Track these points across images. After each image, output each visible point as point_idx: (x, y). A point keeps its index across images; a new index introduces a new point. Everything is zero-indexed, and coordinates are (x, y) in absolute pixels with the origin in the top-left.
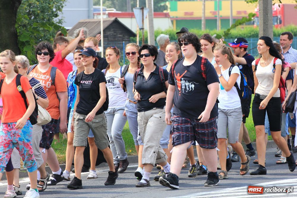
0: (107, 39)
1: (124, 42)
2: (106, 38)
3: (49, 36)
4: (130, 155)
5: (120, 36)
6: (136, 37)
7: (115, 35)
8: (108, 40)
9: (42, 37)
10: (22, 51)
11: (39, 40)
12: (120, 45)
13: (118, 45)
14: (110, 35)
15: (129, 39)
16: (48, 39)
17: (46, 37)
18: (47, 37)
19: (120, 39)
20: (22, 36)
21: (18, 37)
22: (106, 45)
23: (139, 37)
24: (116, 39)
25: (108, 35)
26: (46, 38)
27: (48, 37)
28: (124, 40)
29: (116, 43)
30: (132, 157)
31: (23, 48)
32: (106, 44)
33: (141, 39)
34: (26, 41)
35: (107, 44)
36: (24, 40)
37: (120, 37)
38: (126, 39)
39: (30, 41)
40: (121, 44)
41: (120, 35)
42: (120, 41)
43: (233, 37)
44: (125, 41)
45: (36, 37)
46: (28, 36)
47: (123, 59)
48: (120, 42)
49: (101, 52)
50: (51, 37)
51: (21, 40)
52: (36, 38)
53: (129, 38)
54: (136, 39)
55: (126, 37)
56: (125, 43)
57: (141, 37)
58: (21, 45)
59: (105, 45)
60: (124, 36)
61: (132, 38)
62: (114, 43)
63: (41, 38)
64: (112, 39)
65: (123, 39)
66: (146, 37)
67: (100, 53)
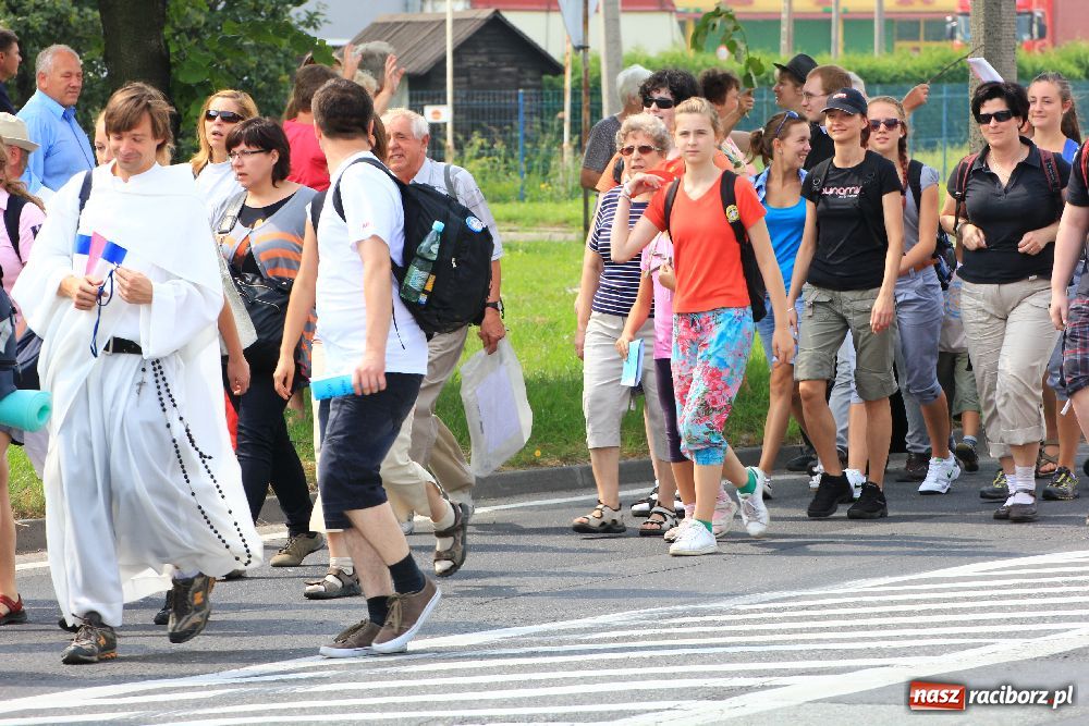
0: (464, 79)
1: (521, 91)
2: (462, 76)
3: (273, 67)
4: (538, 464)
5: (510, 69)
6: (560, 76)
7: (491, 68)
8: (469, 82)
9: (253, 69)
10: (186, 114)
11: (241, 79)
12: (508, 101)
13: (503, 101)
14: (475, 66)
15: (538, 83)
16: (271, 75)
17: (264, 70)
18: (267, 71)
19: (509, 80)
20: (186, 66)
21: (174, 71)
22: (462, 99)
23: (573, 74)
24: (497, 81)
25: (470, 67)
26: (263, 74)
27: (271, 71)
28: (523, 83)
29: (494, 94)
30: (544, 472)
31: (187, 106)
32: (464, 96)
33: (579, 80)
34: (199, 84)
35: (467, 98)
36: (193, 80)
37: (508, 74)
38: (529, 82)
39: (213, 84)
40: (511, 96)
41: (507, 66)
42: (507, 87)
43: (883, 78)
44: (525, 87)
45: (233, 69)
46: (204, 66)
47: (516, 147)
48: (508, 92)
49: (445, 124)
50: (282, 70)
51: (181, 79)
52: (231, 73)
53: (540, 78)
54: (563, 82)
55: (530, 74)
56: (524, 94)
57: (576, 77)
58: (181, 97)
59: (459, 101)
60: (520, 71)
61: (547, 78)
62: (489, 94)
63: (248, 74)
64: (483, 81)
65: (520, 79)
66: (596, 75)
67: (442, 126)
